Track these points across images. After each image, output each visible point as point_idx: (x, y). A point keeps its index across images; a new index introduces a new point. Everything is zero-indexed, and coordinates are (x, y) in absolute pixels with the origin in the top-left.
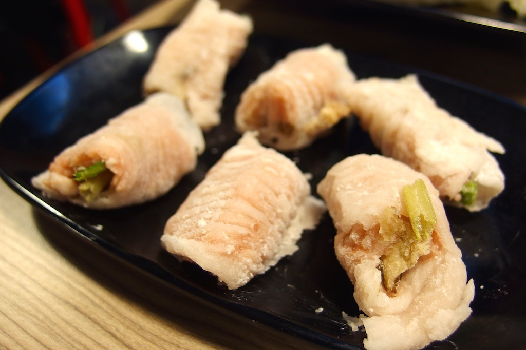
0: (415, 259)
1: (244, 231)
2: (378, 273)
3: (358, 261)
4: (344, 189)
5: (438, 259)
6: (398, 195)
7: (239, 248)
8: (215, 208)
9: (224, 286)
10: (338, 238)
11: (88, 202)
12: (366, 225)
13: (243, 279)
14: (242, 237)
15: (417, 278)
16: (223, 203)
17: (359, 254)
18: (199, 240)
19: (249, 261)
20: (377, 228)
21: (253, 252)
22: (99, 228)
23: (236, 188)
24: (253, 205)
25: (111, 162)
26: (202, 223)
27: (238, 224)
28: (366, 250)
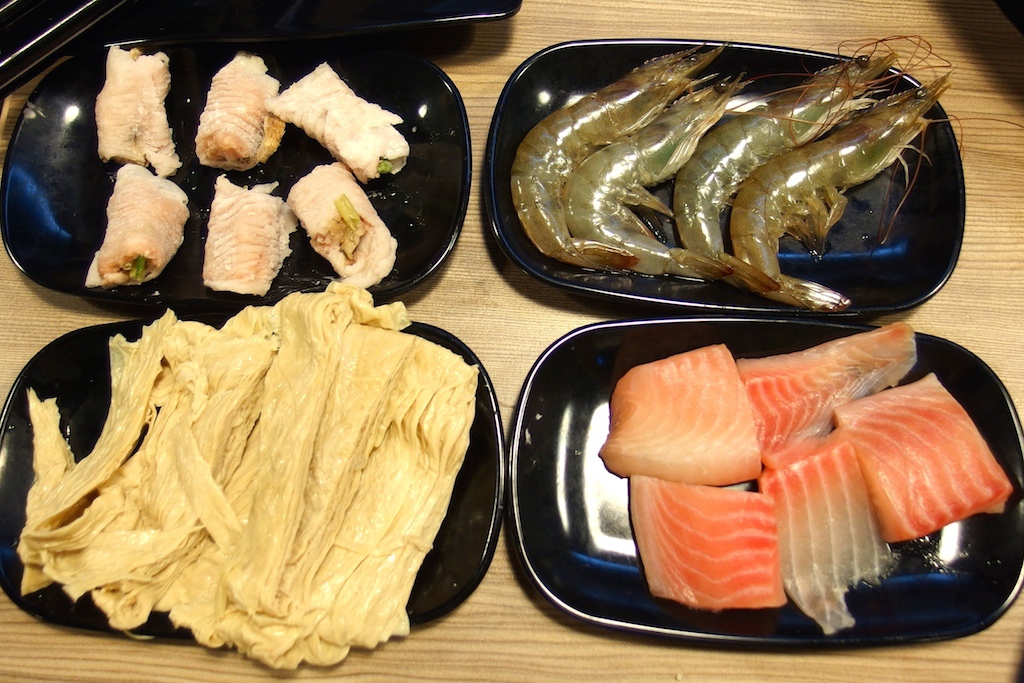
0: (357, 240)
1: (254, 263)
2: (342, 254)
3: (328, 252)
4: (302, 212)
5: (371, 233)
6: (334, 208)
7: (256, 273)
8: (230, 255)
9: (258, 296)
10: (311, 242)
11: (140, 281)
12: (323, 233)
13: (267, 287)
14: (256, 266)
15: (364, 247)
16: (234, 250)
17: (326, 249)
18: (232, 279)
19: (266, 276)
20: (329, 232)
21: (266, 271)
22: (157, 293)
23: (237, 237)
24: (253, 244)
25: (147, 254)
26: (228, 268)
27: (250, 260)
28: (329, 245)
